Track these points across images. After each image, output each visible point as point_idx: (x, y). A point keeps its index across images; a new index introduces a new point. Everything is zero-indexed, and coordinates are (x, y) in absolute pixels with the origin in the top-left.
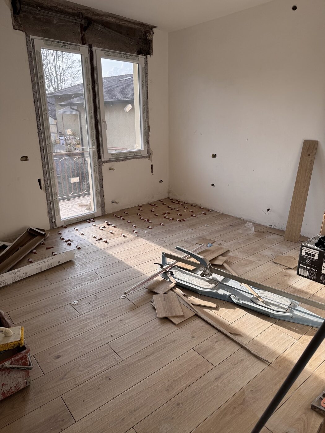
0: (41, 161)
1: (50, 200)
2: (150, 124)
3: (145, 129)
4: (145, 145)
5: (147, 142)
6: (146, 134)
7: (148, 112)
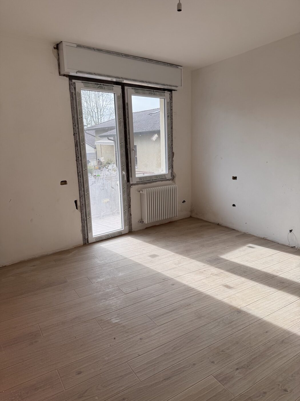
0: (78, 184)
1: (84, 219)
2: (174, 151)
3: (170, 155)
4: (169, 169)
5: (171, 166)
6: (171, 159)
7: (172, 140)
